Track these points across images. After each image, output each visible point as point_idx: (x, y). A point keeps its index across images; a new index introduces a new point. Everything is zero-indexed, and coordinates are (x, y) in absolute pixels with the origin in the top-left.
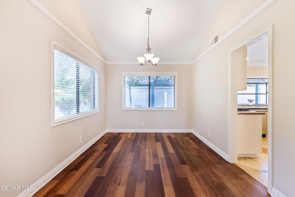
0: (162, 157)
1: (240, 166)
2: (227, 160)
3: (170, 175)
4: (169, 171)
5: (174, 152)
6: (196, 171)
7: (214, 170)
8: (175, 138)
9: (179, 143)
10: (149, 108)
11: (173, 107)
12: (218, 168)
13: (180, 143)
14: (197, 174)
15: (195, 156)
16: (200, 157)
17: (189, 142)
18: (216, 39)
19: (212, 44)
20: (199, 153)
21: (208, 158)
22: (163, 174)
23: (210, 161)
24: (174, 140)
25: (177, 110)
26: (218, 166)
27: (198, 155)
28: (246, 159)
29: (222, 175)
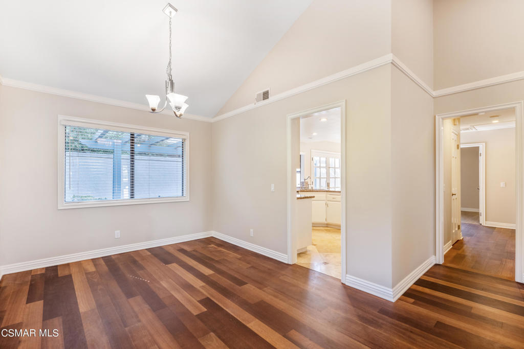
0: (202, 285)
1: (301, 265)
2: (286, 262)
3: (239, 306)
4: (233, 301)
5: (214, 272)
6: (266, 287)
7: (281, 278)
8: (194, 251)
9: (207, 256)
10: (132, 200)
11: (181, 194)
12: (285, 275)
13: (209, 256)
14: (269, 290)
15: (247, 268)
16: (253, 267)
17: (220, 251)
18: (266, 95)
19: (258, 100)
20: (248, 263)
21: (264, 266)
22: (227, 308)
23: (269, 269)
24: (194, 253)
25: (188, 200)
26: (283, 272)
27: (250, 266)
28: (301, 255)
29: (295, 281)
